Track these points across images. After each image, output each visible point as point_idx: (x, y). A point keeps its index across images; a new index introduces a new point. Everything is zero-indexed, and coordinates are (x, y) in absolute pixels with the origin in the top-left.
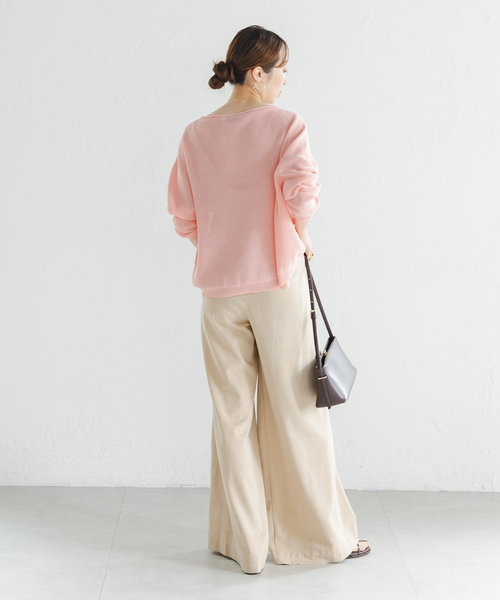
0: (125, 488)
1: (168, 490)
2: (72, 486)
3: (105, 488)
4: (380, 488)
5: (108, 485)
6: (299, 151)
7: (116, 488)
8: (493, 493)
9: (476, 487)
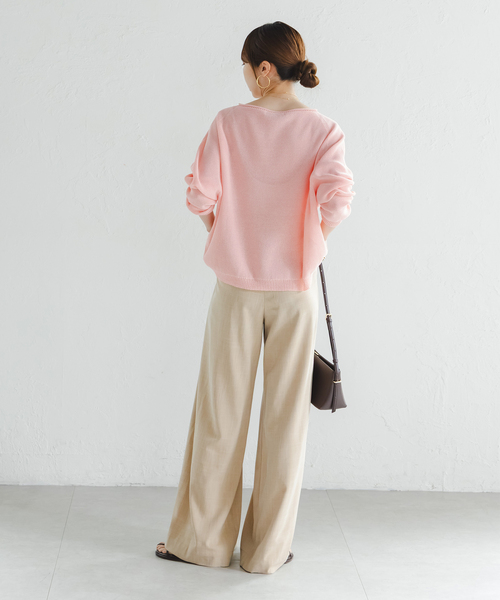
0: (74, 487)
1: (117, 488)
2: (21, 484)
3: (55, 487)
4: (331, 486)
5: (57, 484)
6: (336, 157)
7: (66, 487)
8: (443, 492)
9: (426, 487)
